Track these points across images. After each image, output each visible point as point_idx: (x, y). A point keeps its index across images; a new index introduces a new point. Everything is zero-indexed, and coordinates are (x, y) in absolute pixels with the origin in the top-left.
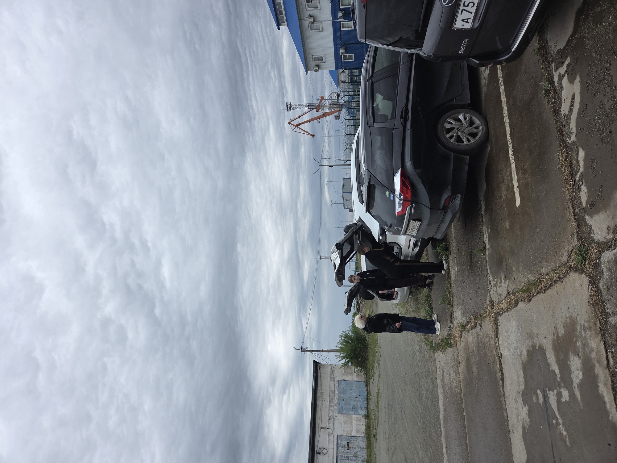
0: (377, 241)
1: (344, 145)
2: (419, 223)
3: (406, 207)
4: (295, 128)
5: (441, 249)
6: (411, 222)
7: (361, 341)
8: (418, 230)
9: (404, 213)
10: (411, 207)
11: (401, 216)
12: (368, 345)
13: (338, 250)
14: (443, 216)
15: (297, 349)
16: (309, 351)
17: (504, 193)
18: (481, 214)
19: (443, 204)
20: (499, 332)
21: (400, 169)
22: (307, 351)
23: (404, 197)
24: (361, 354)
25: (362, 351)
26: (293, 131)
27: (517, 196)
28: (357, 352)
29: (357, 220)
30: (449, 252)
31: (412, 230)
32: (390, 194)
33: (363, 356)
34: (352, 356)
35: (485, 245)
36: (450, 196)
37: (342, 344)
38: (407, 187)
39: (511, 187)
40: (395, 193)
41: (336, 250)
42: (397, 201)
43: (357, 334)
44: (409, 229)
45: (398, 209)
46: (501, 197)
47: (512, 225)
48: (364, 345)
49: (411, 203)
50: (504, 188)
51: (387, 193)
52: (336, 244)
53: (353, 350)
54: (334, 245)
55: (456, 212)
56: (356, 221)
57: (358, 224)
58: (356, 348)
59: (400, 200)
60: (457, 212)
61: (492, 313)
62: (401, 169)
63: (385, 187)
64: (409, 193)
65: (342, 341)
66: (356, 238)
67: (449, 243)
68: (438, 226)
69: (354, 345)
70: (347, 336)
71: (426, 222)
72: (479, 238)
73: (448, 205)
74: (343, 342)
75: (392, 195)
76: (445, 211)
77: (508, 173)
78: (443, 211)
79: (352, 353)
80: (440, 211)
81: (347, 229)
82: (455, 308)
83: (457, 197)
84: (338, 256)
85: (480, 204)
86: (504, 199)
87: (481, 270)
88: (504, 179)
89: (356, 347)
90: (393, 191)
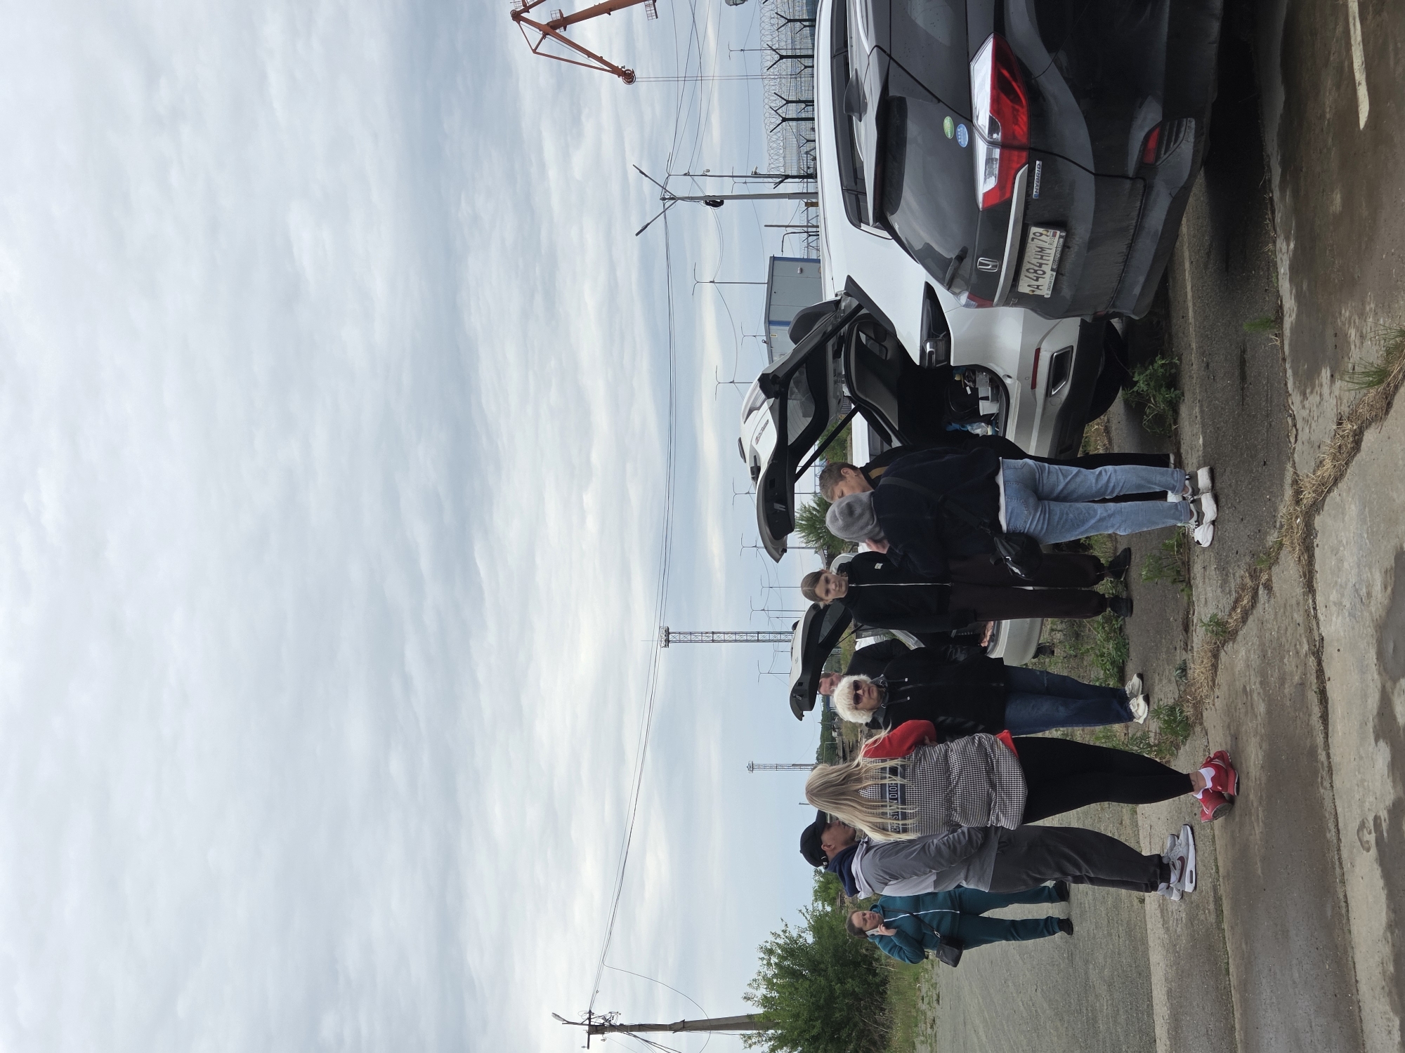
0: (917, 362)
1: (773, 105)
2: (1060, 237)
3: (1013, 172)
4: (544, 37)
5: (1152, 384)
6: (1031, 236)
7: (856, 964)
8: (1059, 271)
9: (1007, 195)
10: (1031, 172)
11: (997, 211)
12: (884, 982)
13: (768, 397)
14: (1138, 204)
15: (569, 1023)
16: (622, 1028)
17: (1329, 99)
18: (1271, 199)
19: (1136, 157)
20: (1317, 567)
21: (992, 35)
22: (613, 1028)
23: (1004, 136)
24: (855, 1025)
25: (859, 1010)
26: (534, 51)
27: (1363, 93)
28: (837, 1015)
29: (841, 286)
30: (1177, 392)
31: (1035, 272)
32: (956, 125)
33: (862, 1031)
34: (814, 1032)
35: (1281, 301)
36: (1161, 125)
37: (770, 984)
38: (1016, 99)
39: (1347, 69)
40: (975, 121)
41: (763, 396)
42: (981, 149)
43: (835, 938)
44: (1028, 270)
45: (985, 184)
46: (1322, 116)
47: (1348, 201)
48: (869, 984)
49: (1029, 157)
50: (1328, 82)
51: (948, 123)
52: (763, 375)
53: (819, 1008)
54: (756, 381)
55: (1183, 187)
56: (836, 295)
57: (843, 304)
58: (831, 998)
59: (993, 144)
60: (1186, 189)
61: (1297, 518)
62: (994, 38)
63: (939, 101)
64: (1023, 118)
65: (770, 973)
66: (837, 374)
67: (1180, 359)
68: (1124, 249)
69: (823, 982)
70: (792, 951)
71: (1083, 231)
72: (1266, 290)
73: (1156, 161)
74: (775, 976)
75: (962, 130)
76: (1145, 186)
77: (1340, 29)
78: (1140, 185)
79: (817, 1019)
80: (1127, 184)
81: (804, 323)
82: (1197, 587)
83: (1183, 129)
84: (771, 421)
85: (1269, 166)
86: (1328, 120)
87: (1271, 397)
88: (1329, 53)
89: (832, 991)
90: (965, 114)
